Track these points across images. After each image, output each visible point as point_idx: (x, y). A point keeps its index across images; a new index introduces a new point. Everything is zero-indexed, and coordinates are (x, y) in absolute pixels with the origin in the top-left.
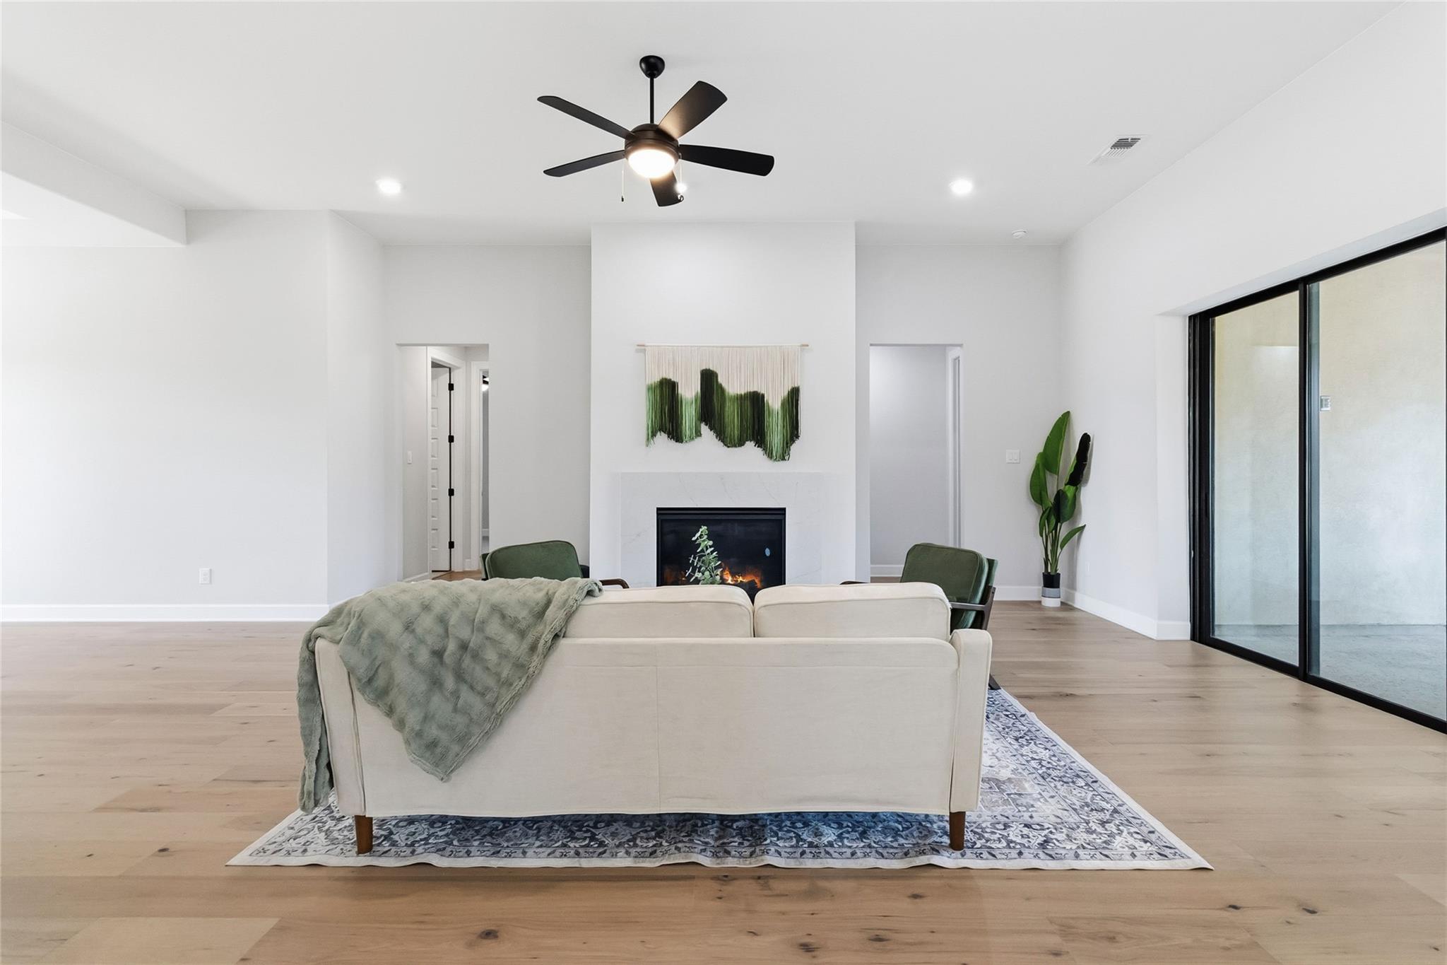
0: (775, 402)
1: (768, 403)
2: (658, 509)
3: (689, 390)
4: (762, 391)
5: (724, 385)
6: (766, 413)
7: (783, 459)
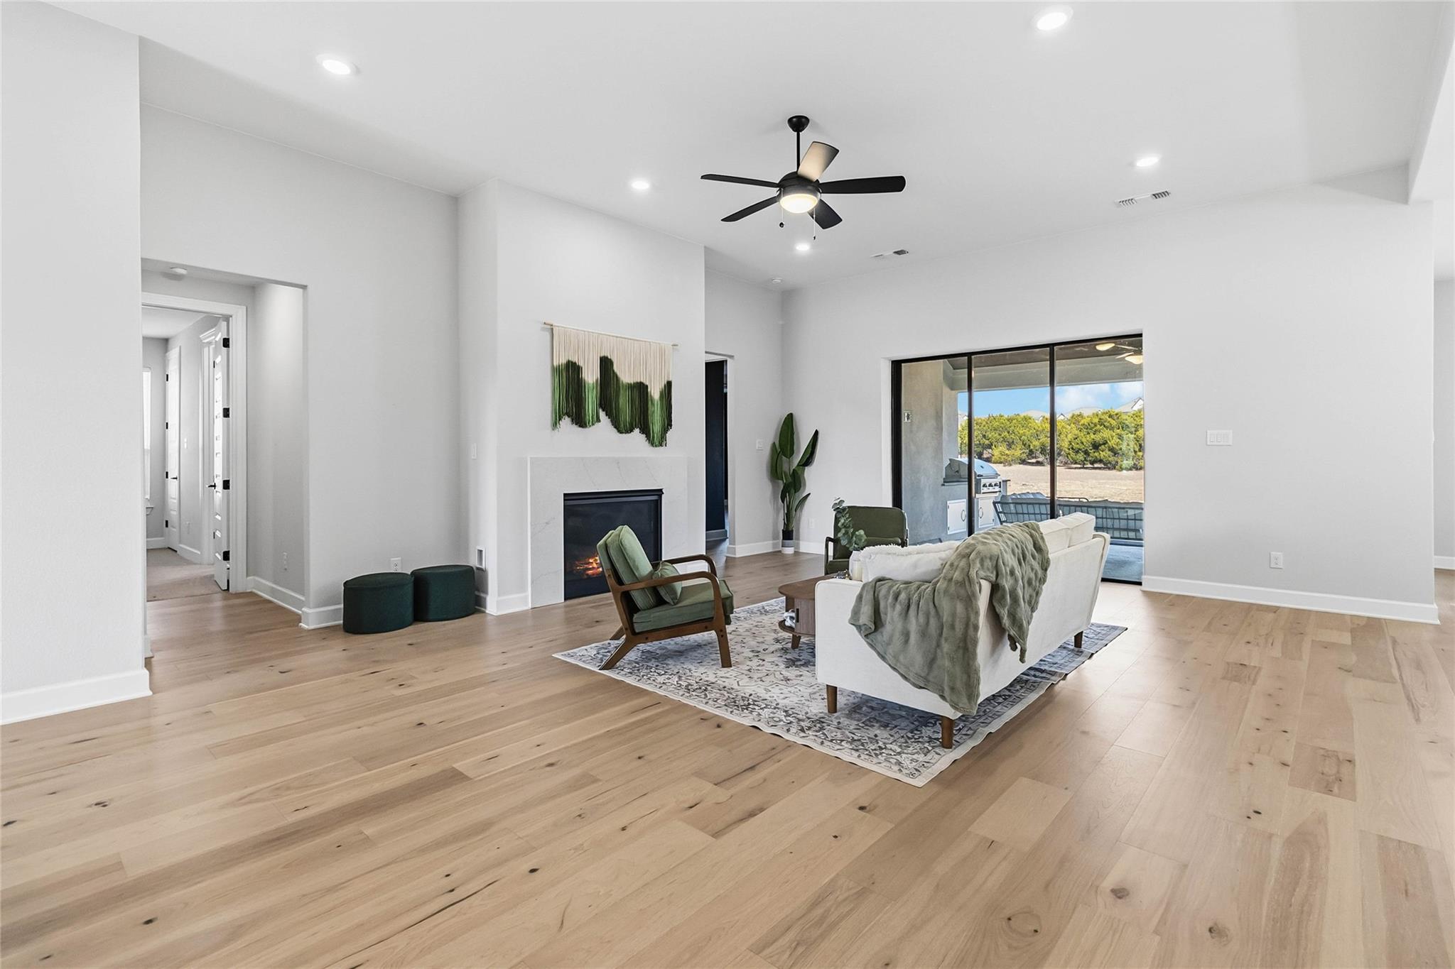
0: (655, 392)
1: (651, 395)
2: (565, 494)
3: (591, 375)
4: (647, 383)
5: (618, 374)
6: (650, 403)
7: (661, 445)
